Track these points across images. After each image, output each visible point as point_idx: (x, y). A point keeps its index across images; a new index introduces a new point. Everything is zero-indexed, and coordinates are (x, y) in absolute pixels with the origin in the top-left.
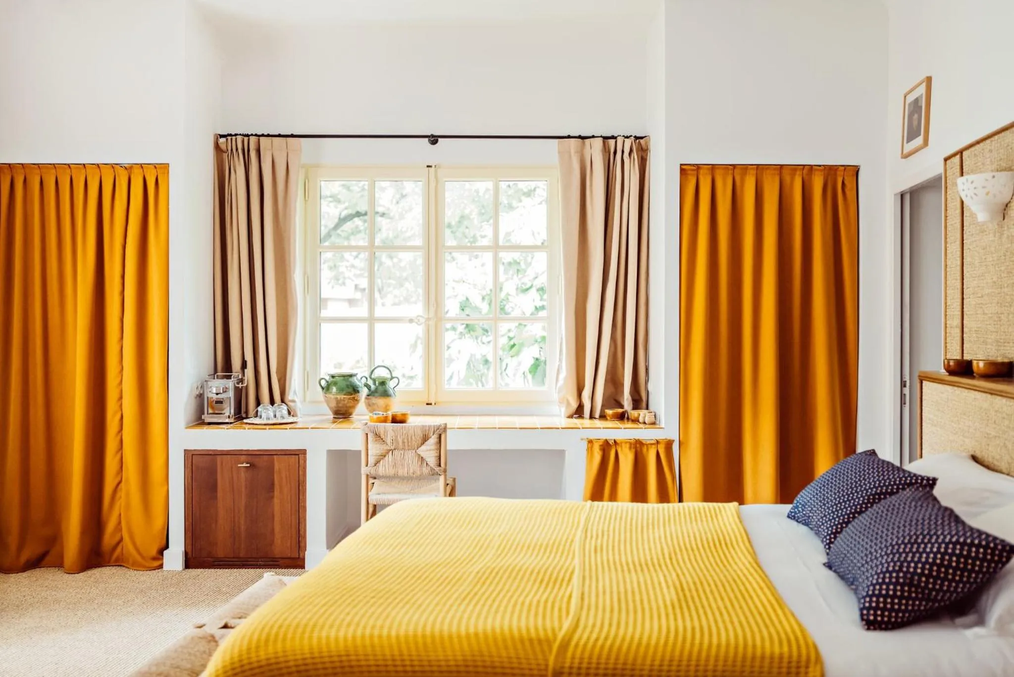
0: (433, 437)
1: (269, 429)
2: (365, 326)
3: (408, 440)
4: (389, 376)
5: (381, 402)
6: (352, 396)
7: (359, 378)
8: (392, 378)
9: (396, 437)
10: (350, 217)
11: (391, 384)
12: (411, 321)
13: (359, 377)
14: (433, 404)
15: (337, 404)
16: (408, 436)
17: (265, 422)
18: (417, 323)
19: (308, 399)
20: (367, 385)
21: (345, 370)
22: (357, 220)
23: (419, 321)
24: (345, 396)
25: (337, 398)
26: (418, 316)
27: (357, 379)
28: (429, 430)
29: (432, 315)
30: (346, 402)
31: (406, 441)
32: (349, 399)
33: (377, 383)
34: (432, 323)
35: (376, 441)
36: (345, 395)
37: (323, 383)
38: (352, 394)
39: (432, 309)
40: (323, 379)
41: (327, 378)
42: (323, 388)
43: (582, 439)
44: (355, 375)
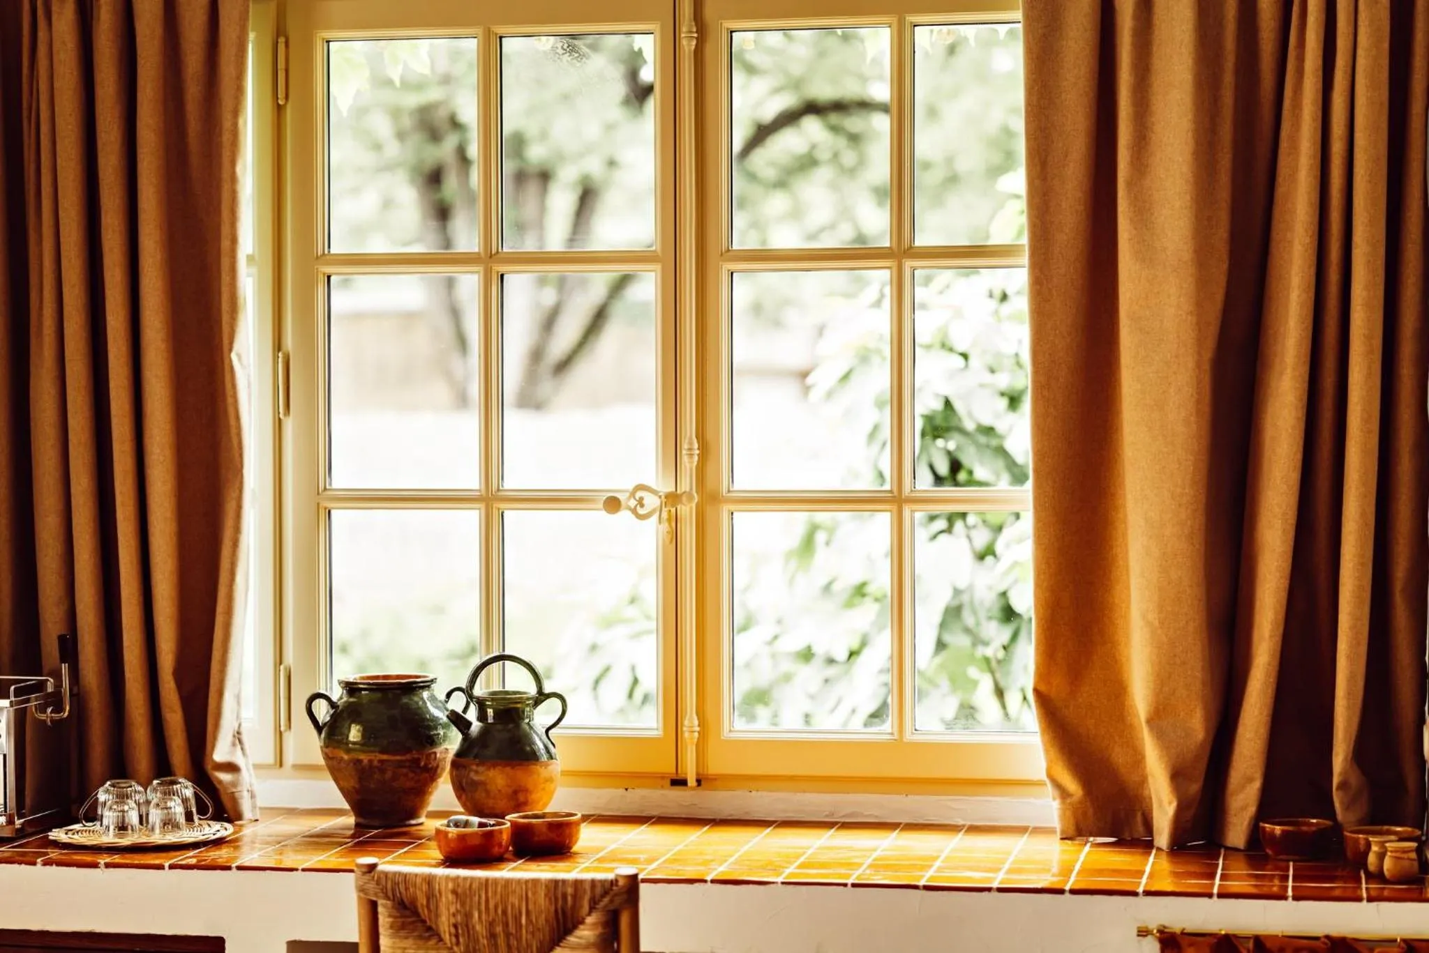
0: (589, 920)
1: (108, 866)
2: (469, 520)
3: (506, 925)
4: (532, 690)
5: (497, 778)
6: (408, 757)
7: (442, 697)
8: (542, 697)
9: (468, 916)
10: (789, 118)
11: (541, 717)
12: (613, 504)
13: (439, 691)
14: (692, 782)
15: (360, 780)
16: (505, 912)
17: (110, 838)
18: (634, 511)
19: (290, 758)
20: (458, 720)
21: (397, 667)
22: (812, 127)
23: (641, 503)
24: (385, 757)
25: (360, 761)
26: (641, 487)
27: (433, 698)
28: (575, 896)
29: (687, 483)
30: (389, 775)
31: (499, 929)
32: (400, 764)
33: (490, 712)
34: (687, 510)
35: (403, 927)
36: (382, 752)
37: (322, 711)
38: (409, 751)
39: (689, 464)
40: (319, 696)
41: (337, 694)
42: (319, 728)
43: (1143, 933)
44: (427, 685)
